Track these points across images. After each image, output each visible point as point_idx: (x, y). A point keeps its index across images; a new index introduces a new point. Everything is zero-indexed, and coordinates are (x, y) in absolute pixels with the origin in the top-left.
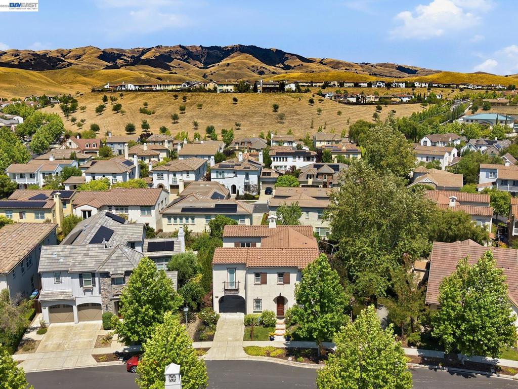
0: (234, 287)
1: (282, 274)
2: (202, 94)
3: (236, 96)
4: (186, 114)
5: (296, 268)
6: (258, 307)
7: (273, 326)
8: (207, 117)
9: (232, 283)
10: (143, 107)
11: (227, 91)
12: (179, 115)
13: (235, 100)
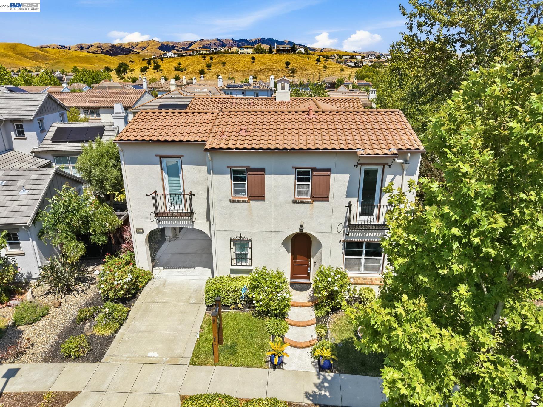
0: (179, 208)
1: (308, 173)
2: (226, 55)
3: (254, 56)
4: (212, 70)
5: (351, 152)
6: (242, 257)
7: (281, 315)
8: (229, 72)
9: (176, 196)
10: (177, 65)
11: (248, 53)
12: (205, 71)
13: (253, 58)
